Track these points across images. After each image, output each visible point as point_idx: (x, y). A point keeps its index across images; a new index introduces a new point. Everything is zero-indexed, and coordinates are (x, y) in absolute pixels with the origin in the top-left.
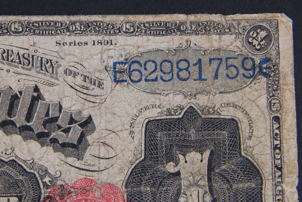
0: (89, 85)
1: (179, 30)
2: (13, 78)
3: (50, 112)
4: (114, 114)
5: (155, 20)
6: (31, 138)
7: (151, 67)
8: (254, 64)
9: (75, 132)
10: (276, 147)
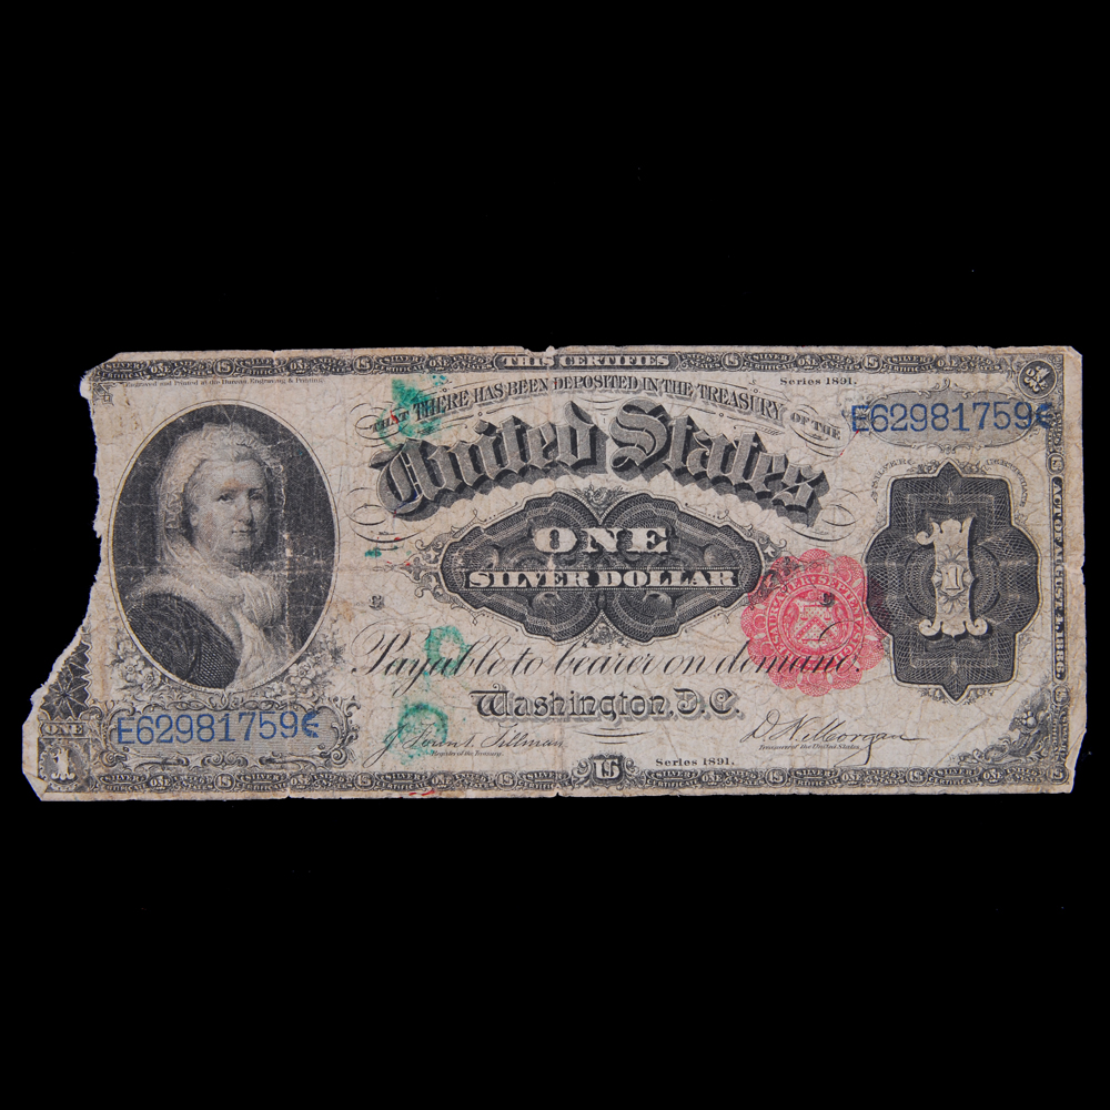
0: (821, 434)
1: (935, 366)
2: (727, 425)
3: (774, 467)
4: (853, 470)
5: (906, 353)
6: (750, 499)
7: (899, 412)
8: (1030, 411)
9: (804, 492)
10: (1056, 517)
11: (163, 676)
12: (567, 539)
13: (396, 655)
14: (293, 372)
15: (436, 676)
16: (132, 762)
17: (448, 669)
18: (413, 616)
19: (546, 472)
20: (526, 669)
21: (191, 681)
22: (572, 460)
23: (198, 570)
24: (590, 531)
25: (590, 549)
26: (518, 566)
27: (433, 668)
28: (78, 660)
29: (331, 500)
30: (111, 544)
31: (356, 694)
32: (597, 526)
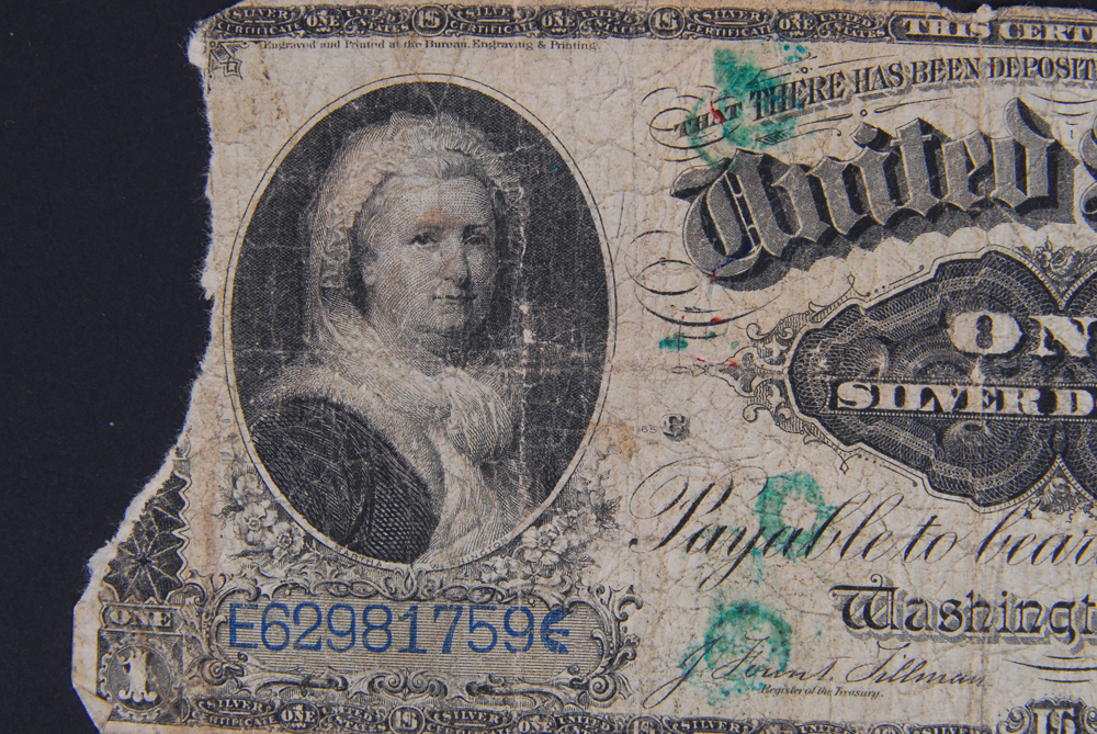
11: (308, 538)
12: (1005, 332)
13: (707, 520)
14: (545, 31)
15: (774, 557)
16: (252, 679)
17: (796, 547)
18: (739, 453)
19: (973, 217)
20: (928, 551)
21: (357, 548)
22: (1015, 198)
23: (373, 359)
24: (1044, 320)
25: (1042, 351)
26: (921, 375)
27: (769, 544)
28: (168, 503)
29: (604, 248)
30: (228, 311)
31: (636, 583)
32: (1057, 312)
